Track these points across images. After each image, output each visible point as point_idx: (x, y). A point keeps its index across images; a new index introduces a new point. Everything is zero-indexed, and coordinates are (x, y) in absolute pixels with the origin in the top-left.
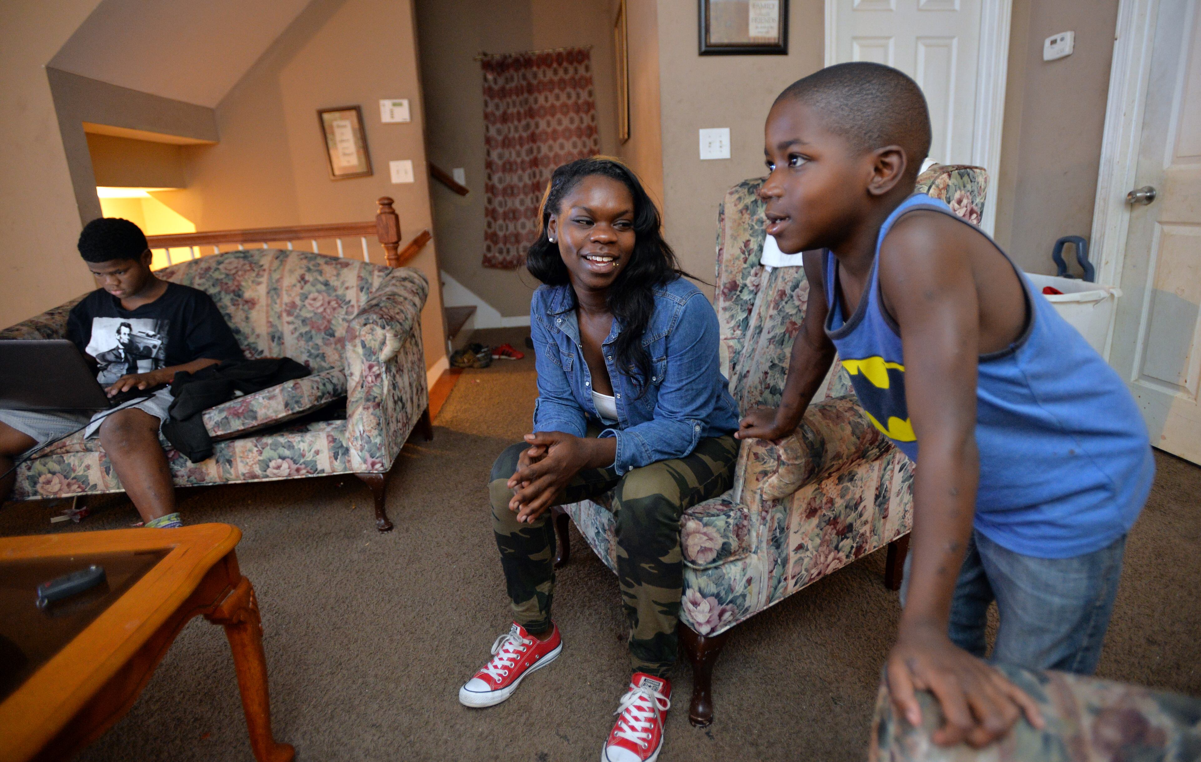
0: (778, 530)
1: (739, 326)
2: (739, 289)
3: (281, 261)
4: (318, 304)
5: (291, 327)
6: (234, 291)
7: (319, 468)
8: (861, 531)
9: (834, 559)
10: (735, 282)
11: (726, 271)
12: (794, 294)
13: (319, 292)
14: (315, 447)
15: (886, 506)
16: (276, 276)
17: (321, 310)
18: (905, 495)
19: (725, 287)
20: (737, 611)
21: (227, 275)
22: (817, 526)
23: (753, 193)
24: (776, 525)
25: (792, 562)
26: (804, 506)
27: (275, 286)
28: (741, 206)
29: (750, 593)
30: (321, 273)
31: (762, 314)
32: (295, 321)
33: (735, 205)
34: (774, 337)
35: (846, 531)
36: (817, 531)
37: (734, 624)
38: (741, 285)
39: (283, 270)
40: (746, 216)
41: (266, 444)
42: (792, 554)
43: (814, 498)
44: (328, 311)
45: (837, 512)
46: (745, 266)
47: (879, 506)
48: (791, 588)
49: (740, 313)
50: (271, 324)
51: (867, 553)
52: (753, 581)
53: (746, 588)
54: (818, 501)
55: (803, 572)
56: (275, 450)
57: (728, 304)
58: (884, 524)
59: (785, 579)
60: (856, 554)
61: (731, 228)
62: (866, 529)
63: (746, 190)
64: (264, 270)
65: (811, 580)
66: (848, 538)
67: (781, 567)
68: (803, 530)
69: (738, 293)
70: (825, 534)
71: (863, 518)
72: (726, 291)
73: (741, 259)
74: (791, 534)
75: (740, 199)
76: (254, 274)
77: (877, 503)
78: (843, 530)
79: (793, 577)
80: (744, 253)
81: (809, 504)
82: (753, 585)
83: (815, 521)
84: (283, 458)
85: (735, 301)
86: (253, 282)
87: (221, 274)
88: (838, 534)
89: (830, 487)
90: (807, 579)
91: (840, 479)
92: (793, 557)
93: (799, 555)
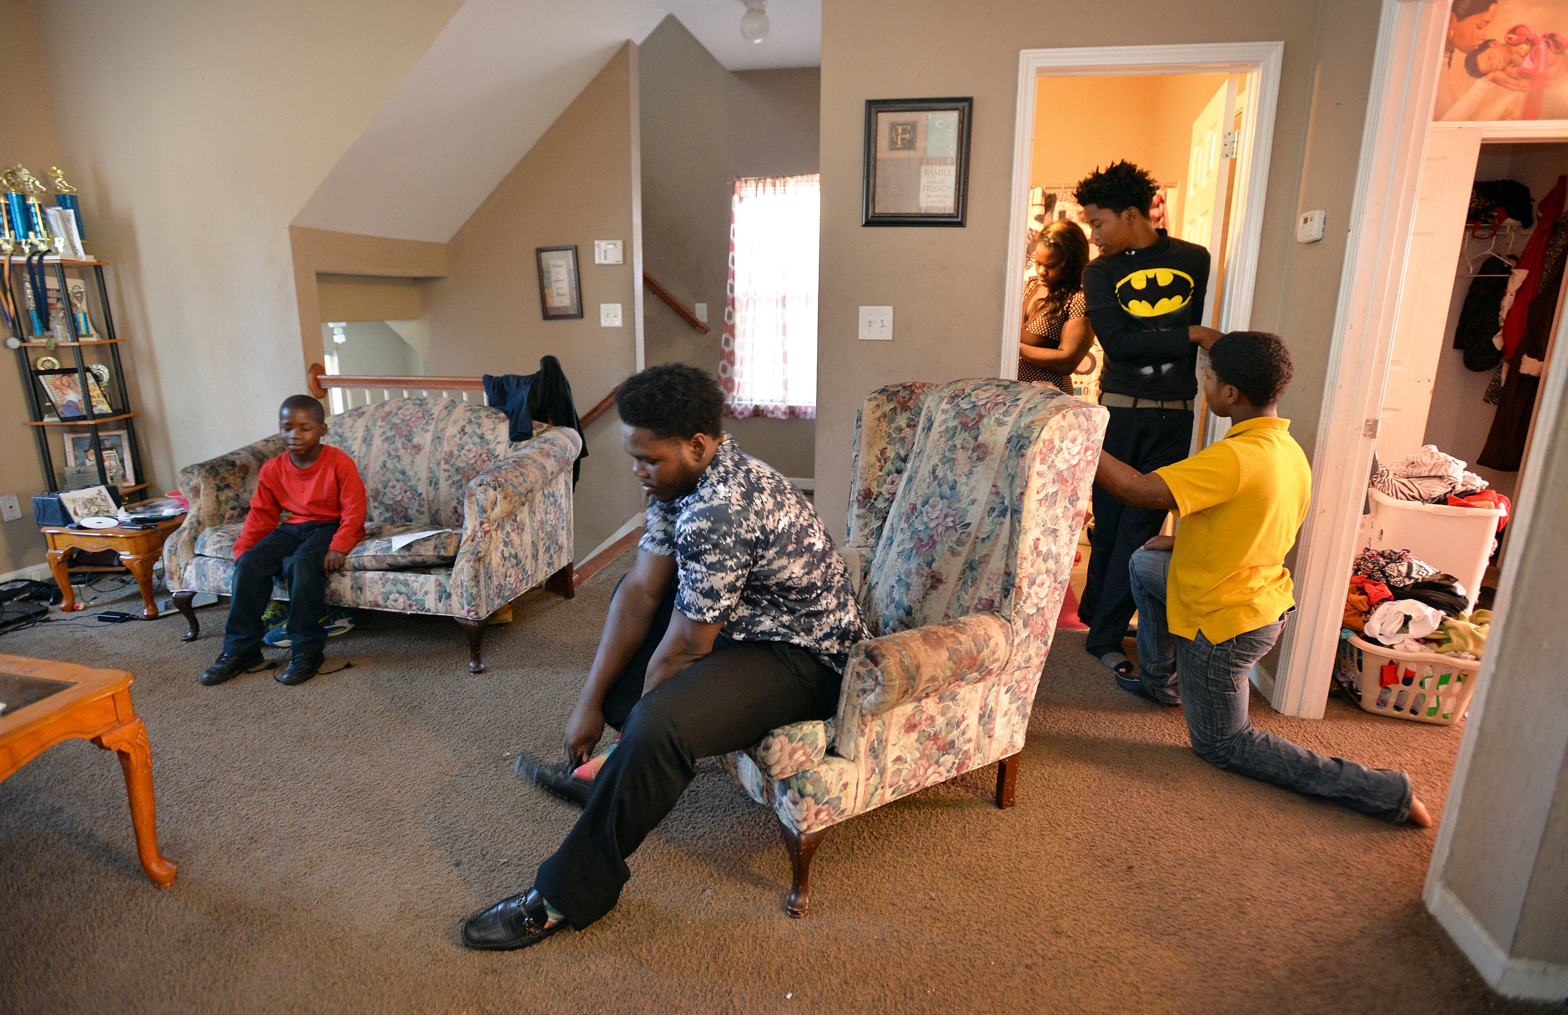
0: (876, 742)
1: (872, 534)
2: (874, 497)
3: (449, 411)
4: (472, 455)
5: (447, 474)
6: (406, 436)
7: (427, 607)
8: (965, 748)
9: (934, 773)
10: (869, 489)
11: (861, 478)
12: (924, 509)
13: (474, 444)
14: (425, 588)
15: (991, 726)
16: (441, 425)
17: (473, 461)
18: (1013, 716)
19: (859, 495)
20: (832, 812)
21: (403, 420)
22: (917, 741)
23: (892, 400)
24: (874, 737)
25: (889, 773)
26: (903, 721)
27: (439, 435)
28: (879, 414)
29: (846, 797)
30: (480, 425)
31: (895, 526)
32: (450, 469)
33: (873, 413)
34: (903, 551)
35: (948, 747)
36: (917, 745)
37: (830, 824)
38: (875, 493)
39: (448, 420)
40: (884, 424)
41: (389, 579)
42: (890, 764)
43: (914, 715)
44: (479, 463)
45: (937, 728)
46: (881, 474)
47: (984, 725)
48: (889, 797)
49: (874, 521)
50: (430, 470)
51: (970, 769)
52: (849, 786)
53: (841, 791)
54: (917, 718)
55: (901, 782)
56: (395, 585)
57: (862, 511)
58: (990, 743)
59: (882, 788)
60: (958, 770)
61: (868, 435)
62: (970, 746)
63: (885, 397)
64: (433, 419)
65: (909, 790)
66: (949, 754)
67: (878, 776)
68: (901, 743)
69: (872, 501)
70: (925, 749)
71: (967, 736)
72: (860, 498)
73: (877, 467)
74: (889, 747)
75: (878, 406)
76: (424, 422)
77: (982, 723)
78: (944, 746)
79: (891, 786)
80: (879, 461)
81: (908, 719)
82: (849, 789)
83: (914, 735)
84: (400, 594)
85: (869, 509)
86: (422, 429)
87: (399, 419)
88: (938, 749)
89: (930, 705)
90: (905, 789)
91: (941, 699)
92: (891, 767)
93: (897, 767)
